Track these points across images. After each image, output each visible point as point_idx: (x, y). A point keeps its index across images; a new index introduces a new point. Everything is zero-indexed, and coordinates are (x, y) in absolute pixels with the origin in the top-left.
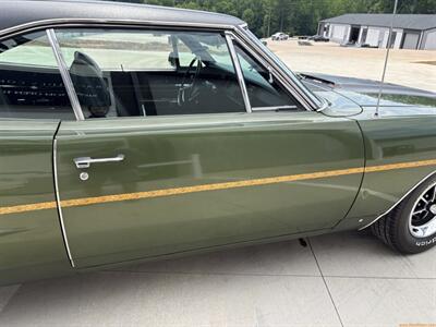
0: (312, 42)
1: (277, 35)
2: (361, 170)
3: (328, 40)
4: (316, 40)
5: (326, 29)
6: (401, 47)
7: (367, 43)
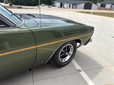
0: (51, 7)
1: (42, 5)
2: (36, 47)
3: (55, 6)
4: (52, 6)
5: (55, 3)
6: (72, 8)
7: (64, 7)
